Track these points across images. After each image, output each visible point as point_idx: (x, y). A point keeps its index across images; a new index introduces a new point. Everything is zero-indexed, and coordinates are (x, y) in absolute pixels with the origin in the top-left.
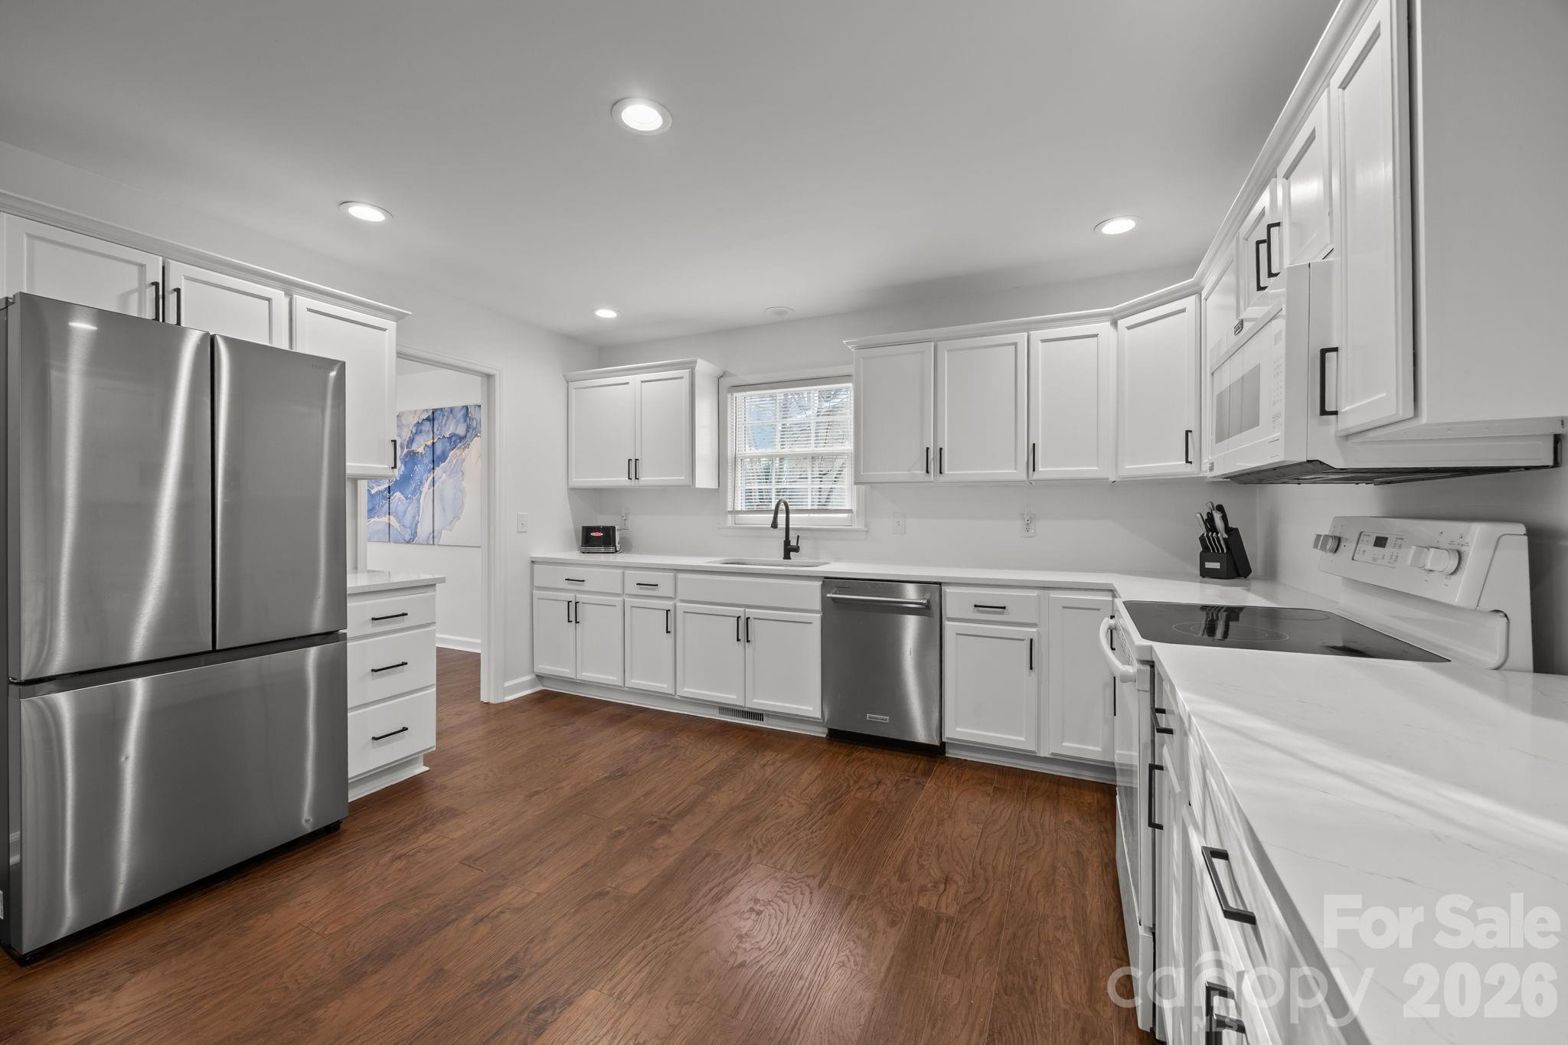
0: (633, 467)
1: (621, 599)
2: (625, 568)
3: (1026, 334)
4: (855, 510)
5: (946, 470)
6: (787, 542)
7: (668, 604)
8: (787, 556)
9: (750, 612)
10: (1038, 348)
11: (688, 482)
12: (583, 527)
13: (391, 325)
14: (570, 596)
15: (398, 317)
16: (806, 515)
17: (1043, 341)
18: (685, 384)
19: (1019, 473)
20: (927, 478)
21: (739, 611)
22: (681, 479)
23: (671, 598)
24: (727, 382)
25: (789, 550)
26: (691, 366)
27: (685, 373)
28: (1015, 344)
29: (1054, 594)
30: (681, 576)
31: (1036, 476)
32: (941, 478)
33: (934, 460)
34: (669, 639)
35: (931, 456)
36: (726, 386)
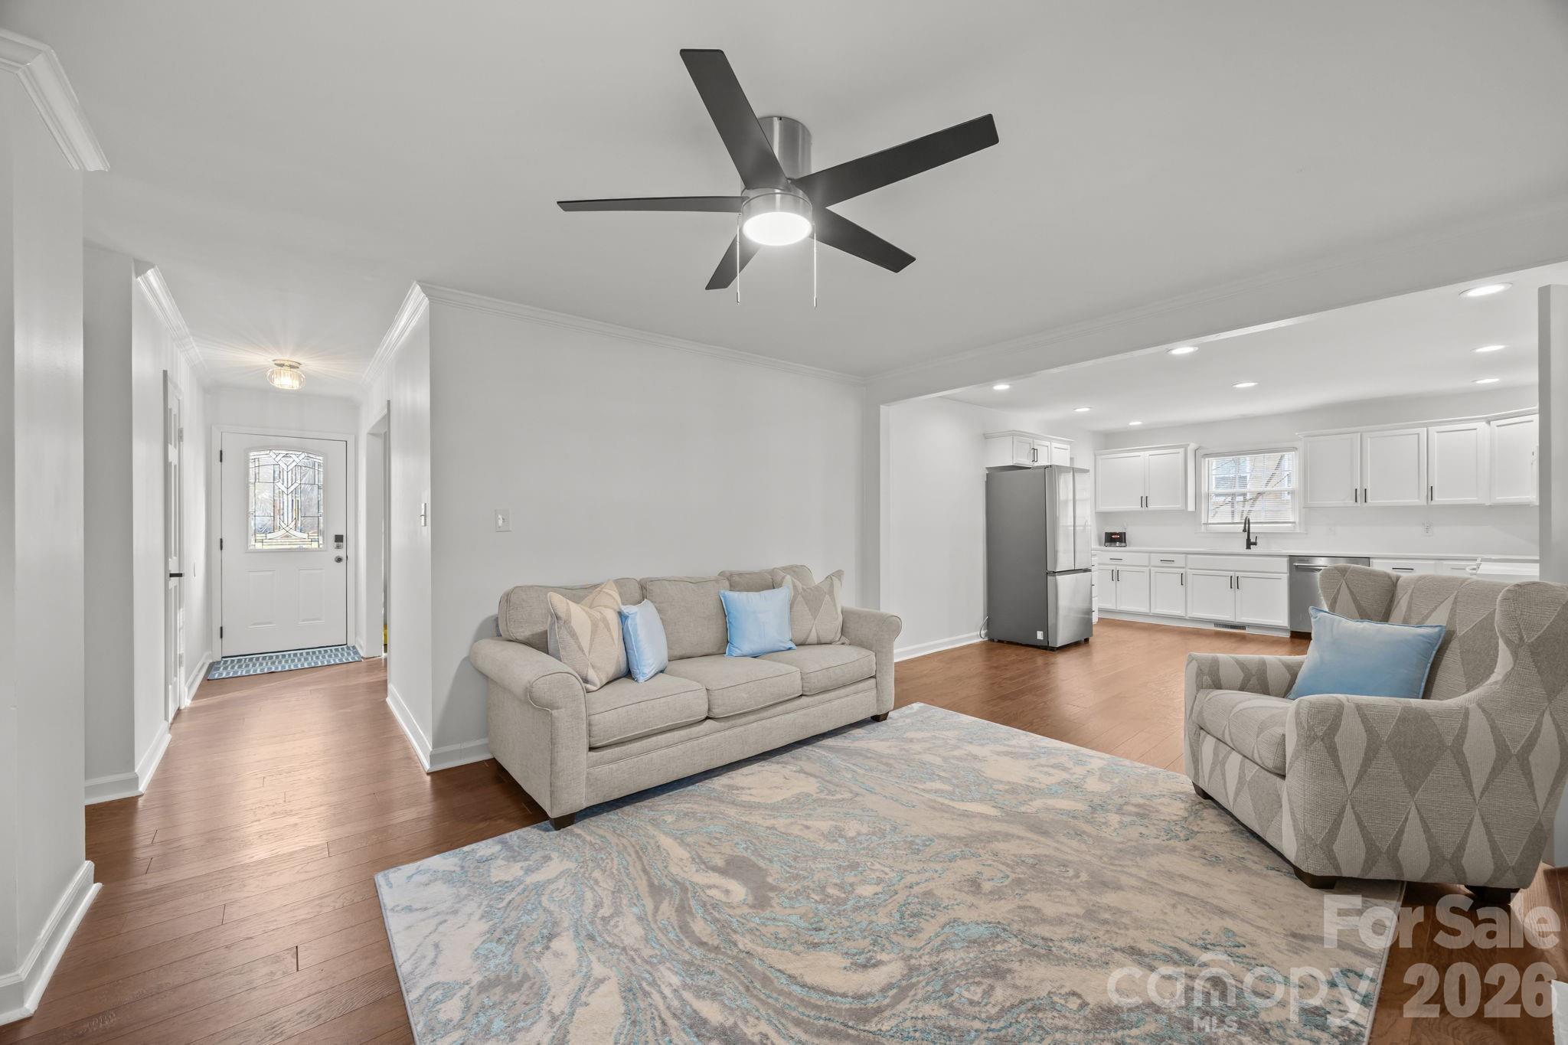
0: (1145, 501)
1: (1148, 568)
2: (1151, 552)
3: (1425, 429)
4: (1297, 521)
5: (1369, 500)
6: (1248, 539)
7: (1182, 571)
8: (1248, 547)
9: (1238, 574)
10: (1435, 437)
11: (1184, 508)
12: (1106, 533)
13: (1068, 447)
14: (1113, 567)
15: (1070, 443)
16: (1260, 525)
17: (1438, 432)
18: (1181, 456)
19: (1423, 502)
20: (1356, 504)
21: (1232, 574)
22: (1179, 506)
23: (1183, 568)
24: (1200, 453)
25: (1249, 544)
26: (1185, 447)
27: (1182, 450)
28: (1418, 434)
29: (1445, 562)
30: (1189, 556)
31: (1433, 503)
32: (1366, 504)
33: (1361, 495)
34: (1182, 588)
35: (1358, 493)
36: (1201, 454)
